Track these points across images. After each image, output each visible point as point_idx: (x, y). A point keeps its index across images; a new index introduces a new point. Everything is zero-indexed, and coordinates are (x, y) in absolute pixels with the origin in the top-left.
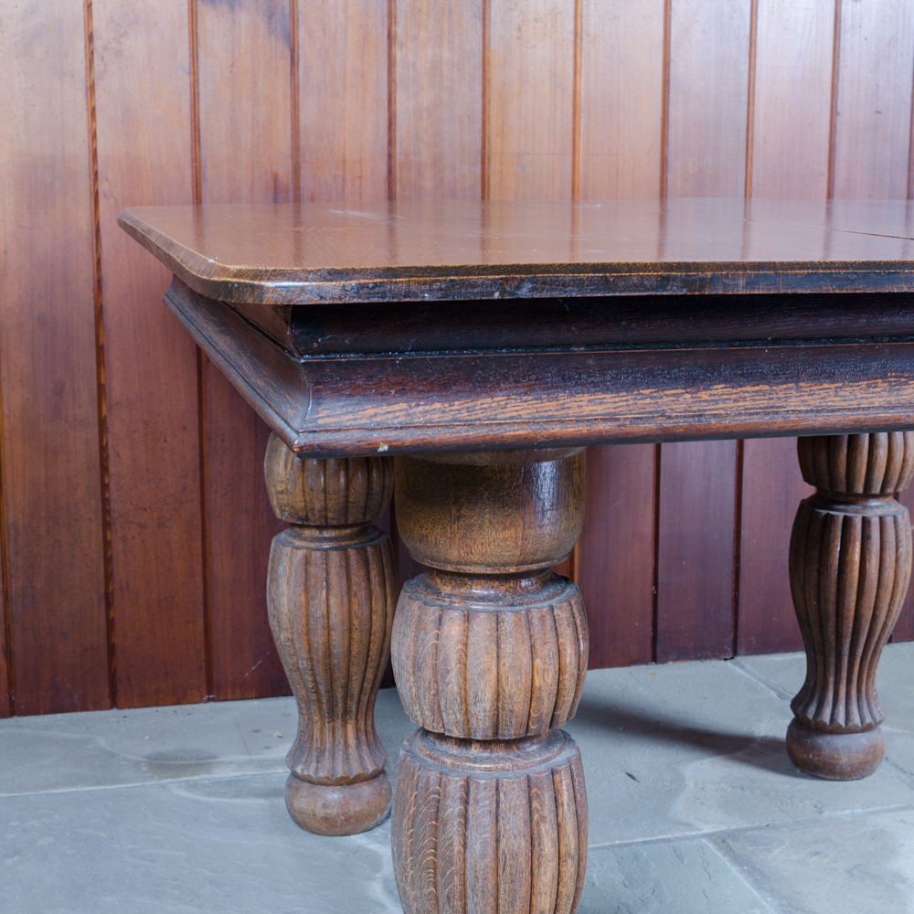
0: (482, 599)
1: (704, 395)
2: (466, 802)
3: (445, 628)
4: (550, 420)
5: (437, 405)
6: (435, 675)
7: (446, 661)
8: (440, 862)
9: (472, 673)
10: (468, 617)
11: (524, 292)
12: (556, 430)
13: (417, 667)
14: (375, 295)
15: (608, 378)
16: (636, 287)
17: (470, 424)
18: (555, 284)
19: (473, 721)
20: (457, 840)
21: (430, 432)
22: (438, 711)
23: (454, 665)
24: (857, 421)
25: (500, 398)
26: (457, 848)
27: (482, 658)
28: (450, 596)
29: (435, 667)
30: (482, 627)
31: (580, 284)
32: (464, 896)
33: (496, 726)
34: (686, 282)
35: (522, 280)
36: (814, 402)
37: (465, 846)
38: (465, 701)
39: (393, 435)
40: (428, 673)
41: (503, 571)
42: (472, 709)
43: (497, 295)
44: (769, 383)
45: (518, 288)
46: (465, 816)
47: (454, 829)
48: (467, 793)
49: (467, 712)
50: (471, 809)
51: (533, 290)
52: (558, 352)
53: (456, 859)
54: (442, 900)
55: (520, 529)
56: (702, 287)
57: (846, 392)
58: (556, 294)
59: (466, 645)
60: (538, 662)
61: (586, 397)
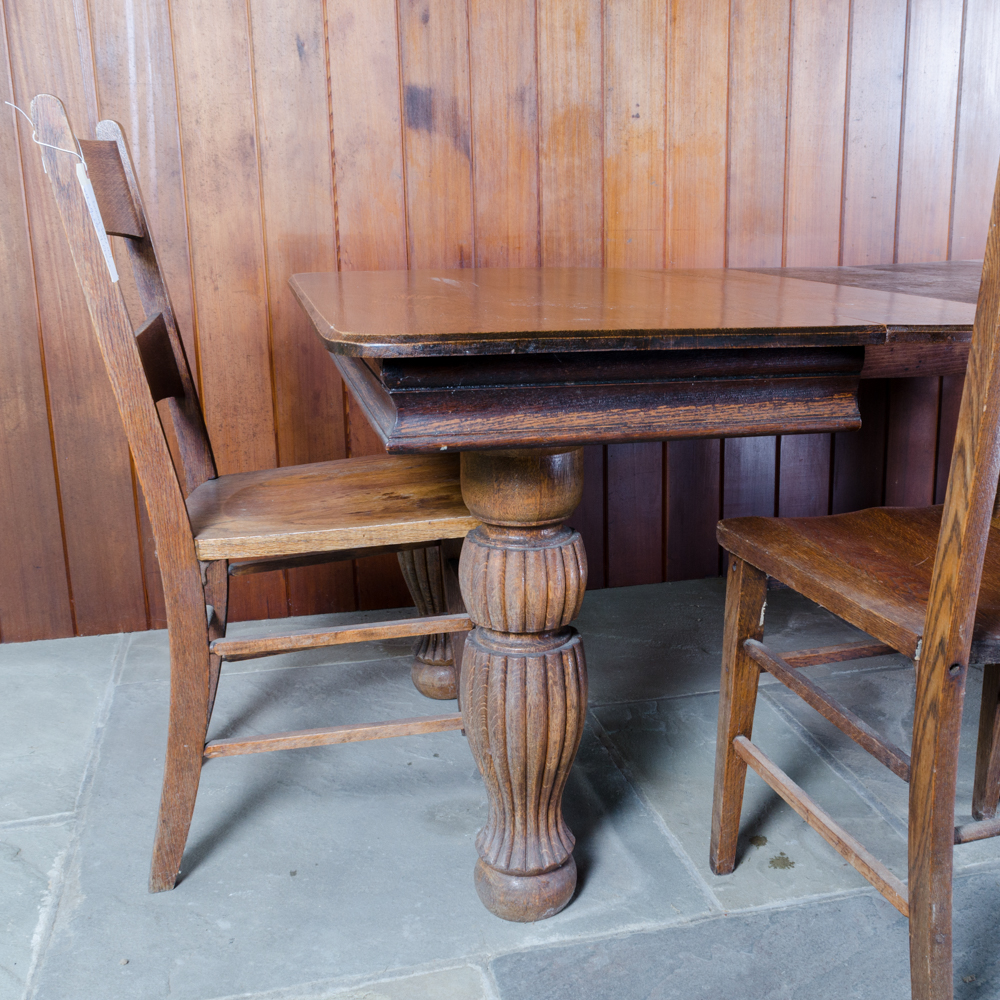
0: (515, 542)
1: (653, 413)
2: (505, 672)
3: (491, 561)
4: (552, 429)
5: (479, 420)
6: (485, 590)
7: (491, 582)
8: (489, 710)
9: (509, 590)
10: (505, 554)
11: (531, 350)
12: (556, 436)
13: (474, 586)
14: (434, 352)
15: (590, 402)
16: (603, 346)
17: (500, 432)
18: (551, 344)
19: (509, 620)
20: (500, 697)
21: (474, 437)
22: (487, 614)
23: (497, 585)
24: (752, 429)
25: (520, 415)
26: (500, 701)
27: (513, 580)
28: (495, 540)
29: (485, 586)
30: (514, 560)
31: (566, 344)
32: (504, 732)
33: (524, 625)
34: (636, 343)
35: (529, 342)
36: (724, 416)
37: (505, 700)
38: (504, 608)
39: (450, 439)
40: (480, 590)
41: (528, 524)
42: (508, 613)
43: (513, 351)
44: (695, 405)
45: (527, 347)
46: (505, 681)
47: (497, 689)
48: (506, 667)
49: (505, 615)
50: (508, 676)
51: (536, 348)
52: (557, 386)
53: (499, 708)
54: (491, 734)
55: (538, 498)
56: (646, 346)
57: (745, 410)
58: (551, 351)
59: (504, 572)
60: (551, 583)
61: (576, 414)
